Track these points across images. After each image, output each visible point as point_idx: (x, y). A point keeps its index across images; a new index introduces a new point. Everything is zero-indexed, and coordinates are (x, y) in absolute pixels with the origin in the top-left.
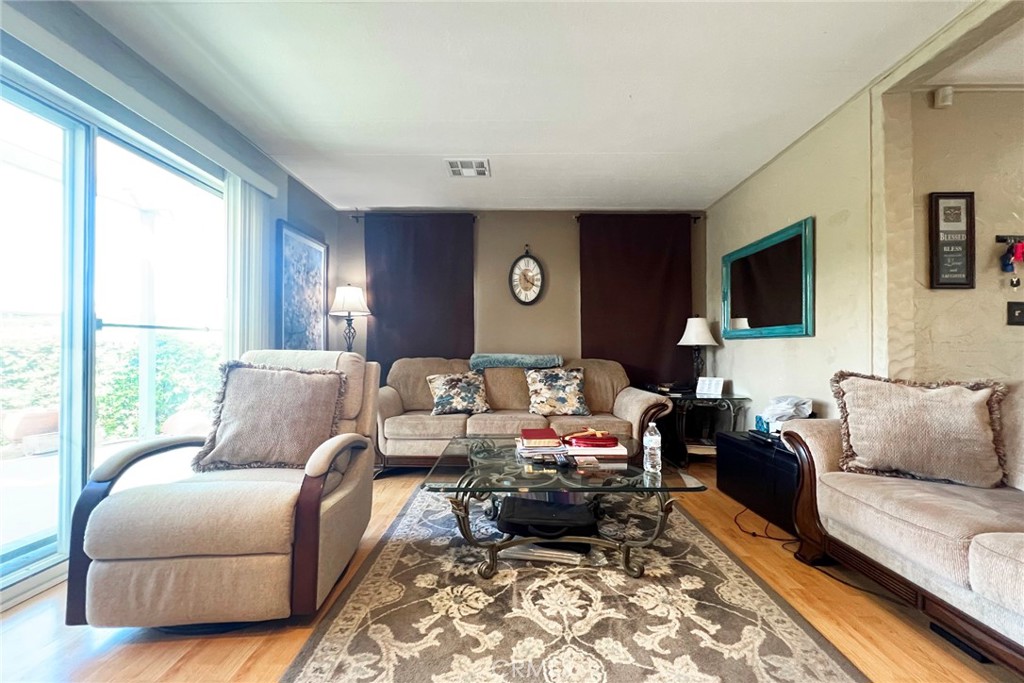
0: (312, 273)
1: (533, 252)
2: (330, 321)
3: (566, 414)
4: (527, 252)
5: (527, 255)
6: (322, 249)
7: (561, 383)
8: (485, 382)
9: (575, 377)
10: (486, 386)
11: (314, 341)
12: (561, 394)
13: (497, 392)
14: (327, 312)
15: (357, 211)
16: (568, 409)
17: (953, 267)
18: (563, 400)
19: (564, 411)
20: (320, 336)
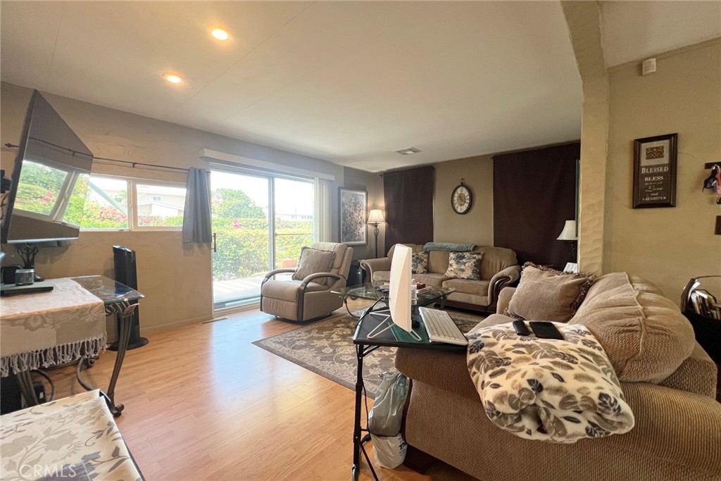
0: (358, 205)
1: (467, 183)
2: (369, 226)
3: (463, 278)
4: (462, 183)
5: (462, 185)
6: (364, 194)
7: (464, 260)
8: (428, 258)
9: (475, 258)
10: (428, 260)
11: (359, 235)
12: (463, 267)
13: (433, 264)
14: (366, 223)
15: (382, 172)
16: (464, 275)
17: (655, 192)
18: (463, 270)
19: (463, 276)
20: (363, 233)
